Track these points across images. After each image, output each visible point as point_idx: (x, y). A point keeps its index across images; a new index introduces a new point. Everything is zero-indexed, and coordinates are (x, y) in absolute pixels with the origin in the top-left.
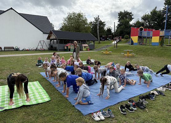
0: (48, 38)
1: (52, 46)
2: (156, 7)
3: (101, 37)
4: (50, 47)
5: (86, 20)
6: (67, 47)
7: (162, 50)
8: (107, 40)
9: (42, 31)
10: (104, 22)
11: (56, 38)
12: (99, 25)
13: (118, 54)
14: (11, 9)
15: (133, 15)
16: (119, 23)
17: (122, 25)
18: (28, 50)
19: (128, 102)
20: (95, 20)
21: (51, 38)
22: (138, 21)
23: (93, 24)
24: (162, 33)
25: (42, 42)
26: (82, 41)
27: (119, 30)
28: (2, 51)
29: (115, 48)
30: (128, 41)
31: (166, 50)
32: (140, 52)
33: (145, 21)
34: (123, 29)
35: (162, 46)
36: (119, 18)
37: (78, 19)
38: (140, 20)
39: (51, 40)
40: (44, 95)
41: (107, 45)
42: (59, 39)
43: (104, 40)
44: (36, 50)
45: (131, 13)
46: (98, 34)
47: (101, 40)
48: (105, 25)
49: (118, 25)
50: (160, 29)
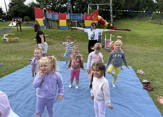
7: (73, 34)
13: (28, 40)
17: (15, 4)
22: (33, 2)
27: (12, 11)
29: (19, 33)
30: (29, 23)
31: (76, 34)
32: (54, 36)
33: (40, 3)
34: (17, 9)
41: (3, 28)
49: (10, 3)
50: (66, 13)
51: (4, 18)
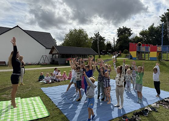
0: (51, 53)
1: (53, 61)
2: (153, 24)
3: (101, 51)
4: (52, 61)
5: (87, 35)
6: (68, 61)
8: (107, 54)
9: (45, 47)
10: (103, 38)
11: (58, 52)
12: (99, 40)
14: (17, 26)
15: (131, 31)
16: (118, 38)
17: (121, 40)
18: (31, 64)
19: (122, 118)
20: (96, 36)
21: (53, 53)
22: (137, 36)
23: (93, 40)
24: (159, 48)
25: (44, 57)
26: (83, 55)
27: (119, 45)
28: (6, 65)
33: (143, 36)
34: (122, 44)
35: (160, 60)
36: (118, 33)
37: (79, 35)
38: (139, 36)
39: (53, 55)
40: (44, 110)
41: (107, 59)
42: (61, 54)
43: (104, 54)
44: (38, 64)
45: (130, 29)
46: (98, 48)
47: (101, 54)
48: (105, 40)
49: (118, 40)
50: (157, 45)
51: (110, 52)
